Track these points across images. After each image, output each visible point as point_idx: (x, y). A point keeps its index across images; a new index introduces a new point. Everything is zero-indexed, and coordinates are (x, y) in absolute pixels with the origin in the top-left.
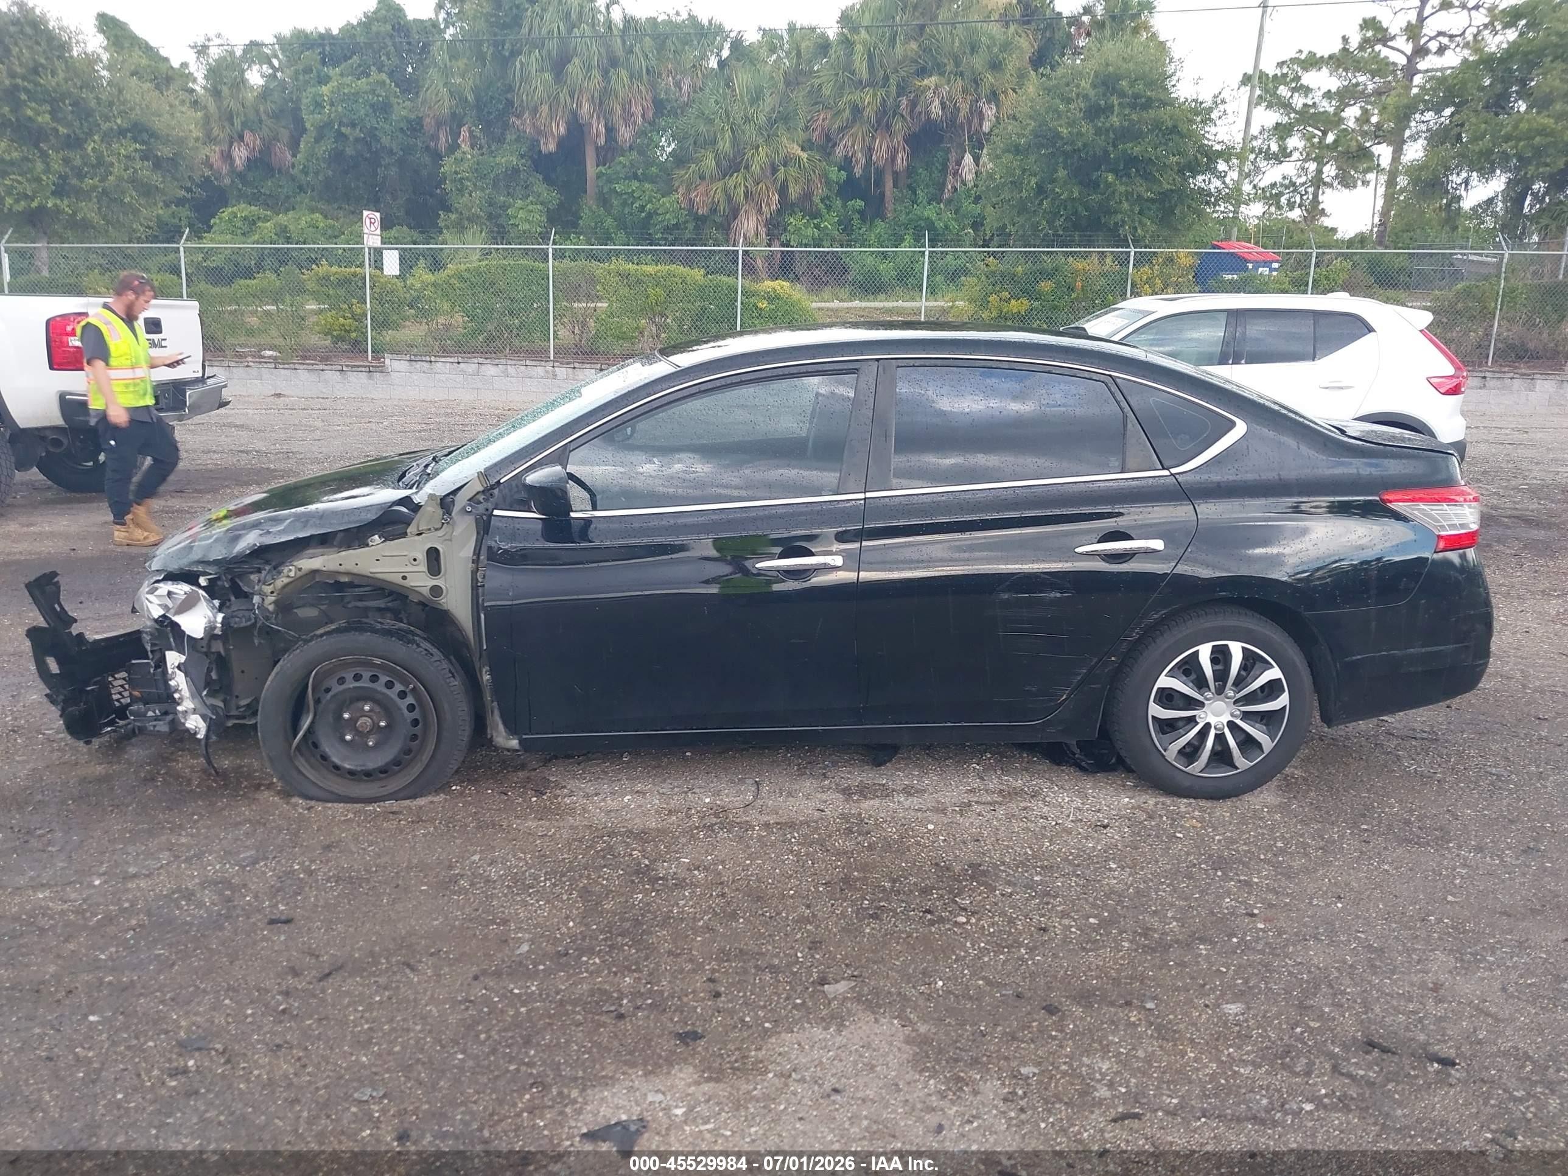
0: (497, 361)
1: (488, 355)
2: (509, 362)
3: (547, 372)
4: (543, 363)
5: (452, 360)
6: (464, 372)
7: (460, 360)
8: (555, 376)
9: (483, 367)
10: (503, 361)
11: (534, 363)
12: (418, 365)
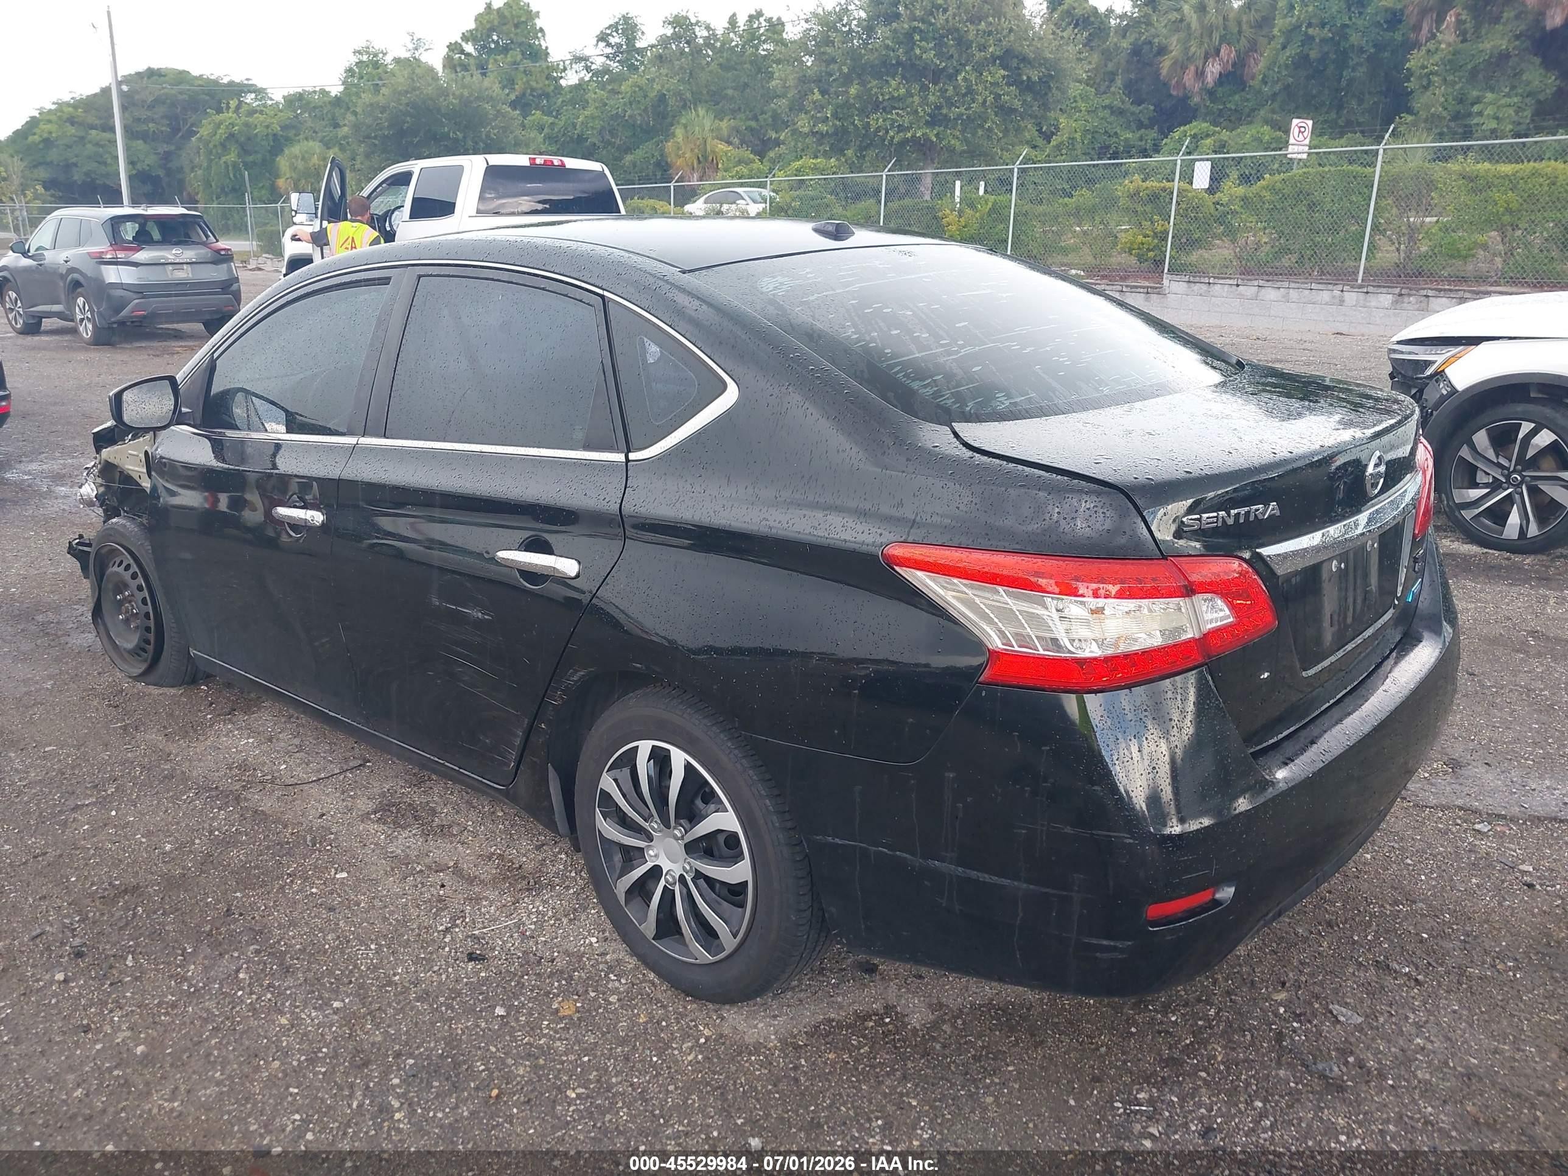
0: (1279, 284)
1: (1270, 278)
2: (1293, 285)
3: (1334, 297)
4: (1330, 287)
5: (1231, 282)
6: (1241, 296)
7: (1240, 282)
8: (1342, 302)
9: (1263, 290)
10: (1286, 284)
11: (1320, 287)
12: (1196, 287)
